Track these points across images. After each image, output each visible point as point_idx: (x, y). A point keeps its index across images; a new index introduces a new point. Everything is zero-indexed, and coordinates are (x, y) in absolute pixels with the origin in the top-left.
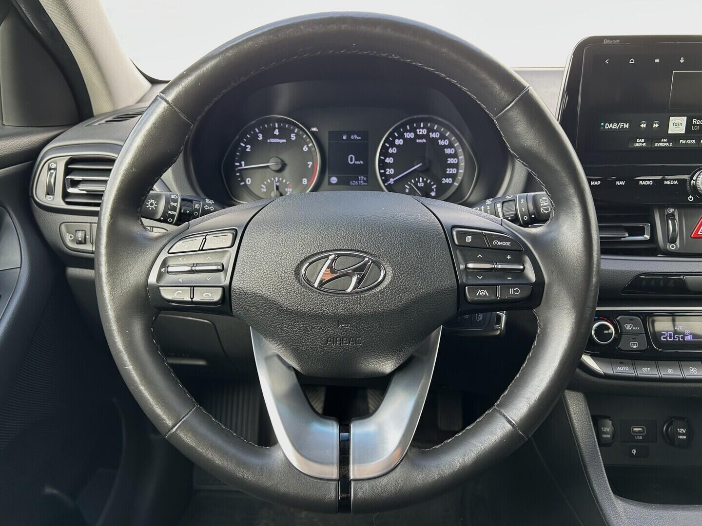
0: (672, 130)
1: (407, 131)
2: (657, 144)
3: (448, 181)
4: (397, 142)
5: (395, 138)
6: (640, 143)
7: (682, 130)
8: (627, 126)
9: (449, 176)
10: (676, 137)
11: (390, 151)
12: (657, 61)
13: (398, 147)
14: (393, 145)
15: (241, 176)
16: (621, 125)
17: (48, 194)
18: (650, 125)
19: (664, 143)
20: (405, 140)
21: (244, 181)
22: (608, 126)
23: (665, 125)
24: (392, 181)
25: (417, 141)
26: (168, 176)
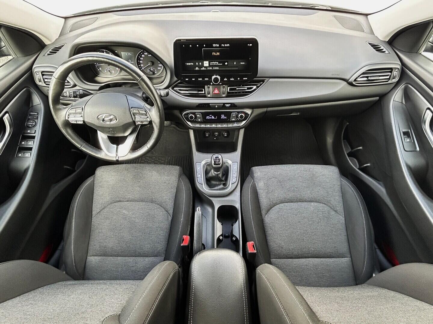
0: (205, 65)
1: (145, 52)
2: (202, 69)
3: (160, 68)
4: (142, 56)
5: (141, 55)
6: (197, 69)
7: (208, 65)
8: (193, 64)
9: (159, 67)
10: (206, 67)
11: (141, 59)
12: (198, 46)
13: (143, 57)
14: (141, 57)
15: (98, 67)
16: (191, 63)
17: (40, 82)
18: (199, 64)
19: (203, 69)
20: (145, 55)
21: (99, 69)
22: (188, 64)
23: (203, 64)
24: (143, 68)
25: (149, 55)
26: (70, 75)
